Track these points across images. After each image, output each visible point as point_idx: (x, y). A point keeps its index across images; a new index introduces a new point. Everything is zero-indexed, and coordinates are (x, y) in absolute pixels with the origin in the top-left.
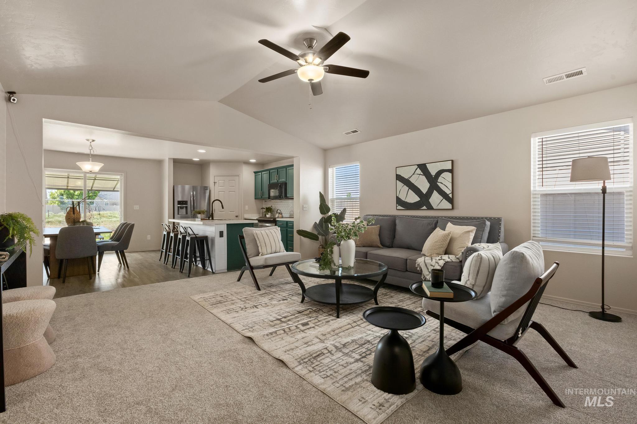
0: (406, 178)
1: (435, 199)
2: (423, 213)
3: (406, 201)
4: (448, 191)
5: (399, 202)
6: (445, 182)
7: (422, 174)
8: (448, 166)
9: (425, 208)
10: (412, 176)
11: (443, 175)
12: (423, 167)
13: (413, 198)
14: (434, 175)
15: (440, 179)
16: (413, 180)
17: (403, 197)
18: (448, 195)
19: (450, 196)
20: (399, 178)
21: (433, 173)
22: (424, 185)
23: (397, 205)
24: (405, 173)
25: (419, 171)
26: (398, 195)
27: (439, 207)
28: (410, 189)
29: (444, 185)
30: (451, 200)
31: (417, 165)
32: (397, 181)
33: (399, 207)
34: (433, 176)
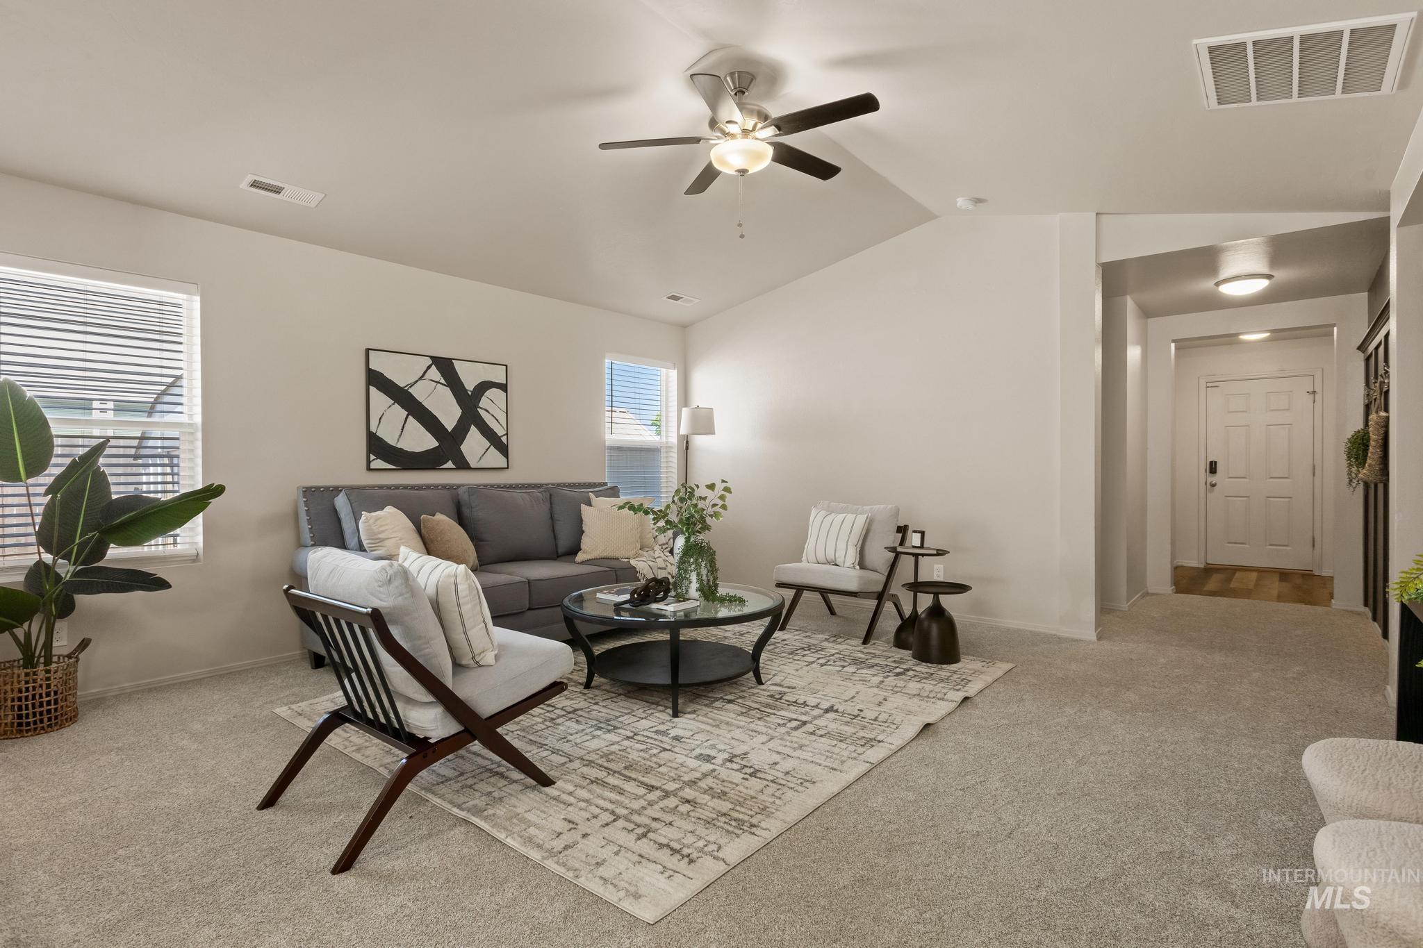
0: (402, 385)
1: (474, 444)
2: (447, 476)
3: (399, 446)
4: (500, 431)
5: (376, 446)
6: (491, 407)
7: (443, 381)
8: (498, 376)
9: (450, 464)
10: (416, 382)
11: (493, 393)
12: (445, 366)
13: (419, 440)
14: (472, 390)
15: (484, 403)
16: (416, 392)
17: (389, 435)
18: (499, 438)
19: (504, 439)
20: (375, 379)
21: (470, 385)
22: (448, 413)
23: (372, 457)
24: (399, 372)
25: (434, 373)
26: (373, 429)
27: (483, 464)
28: (410, 417)
29: (492, 415)
30: (504, 449)
31: (431, 357)
32: (372, 389)
33: (378, 463)
34: (470, 393)
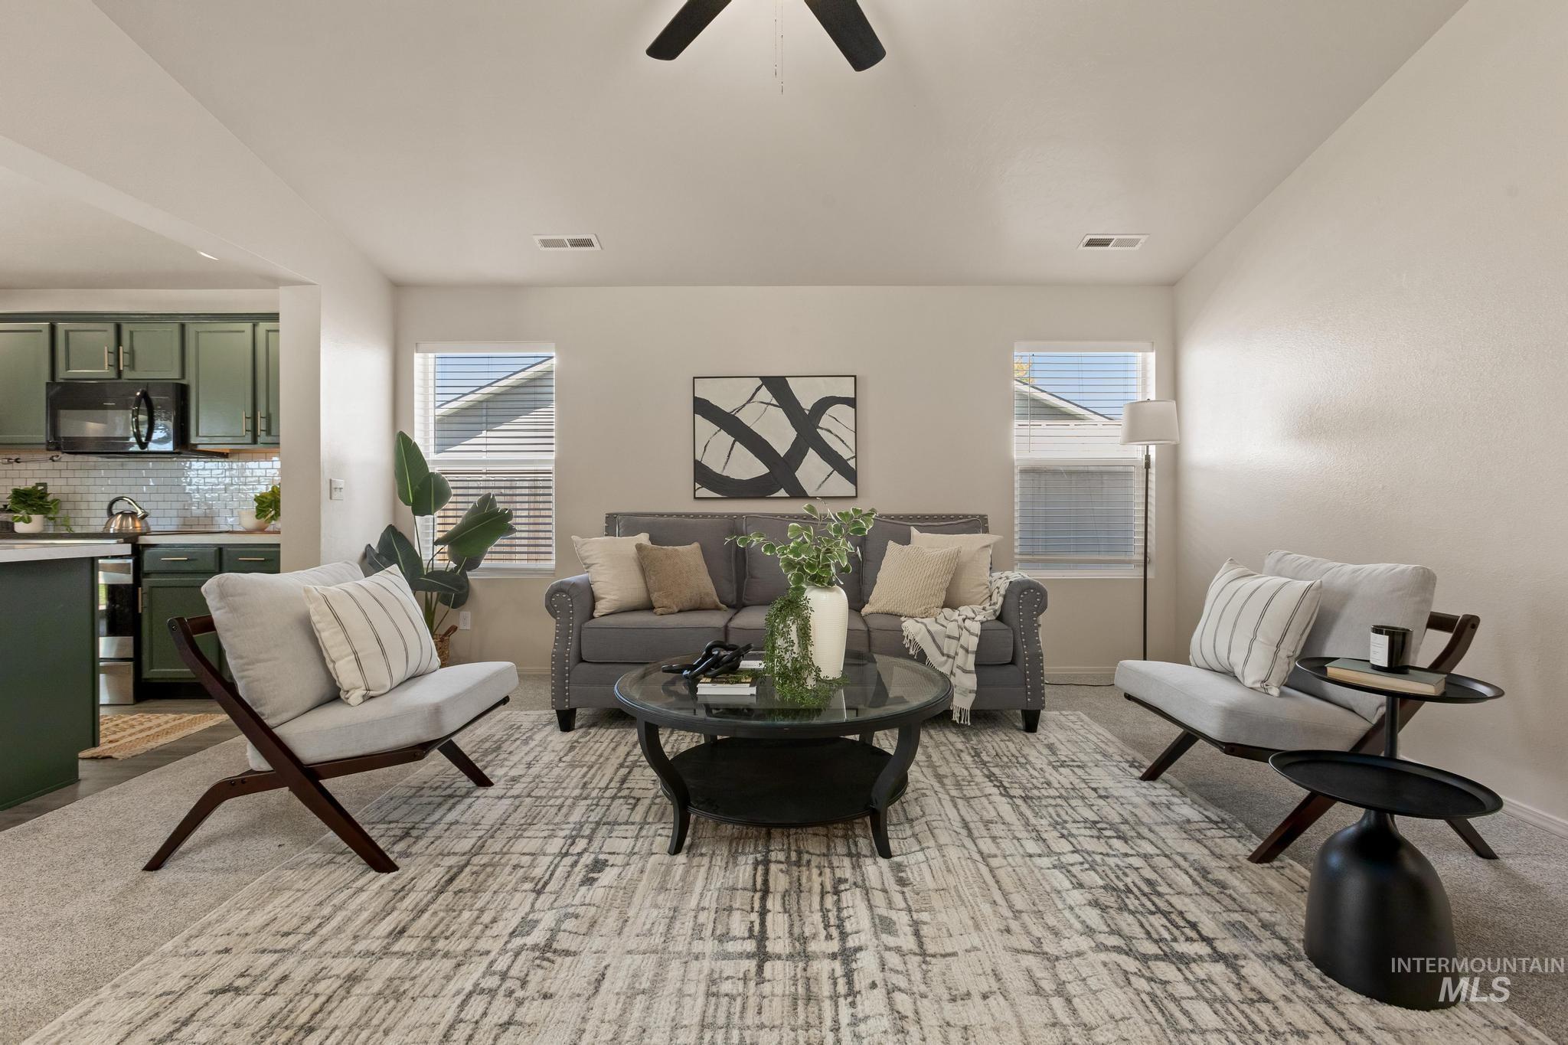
0: (728, 410)
1: (812, 470)
2: (779, 505)
3: (724, 474)
4: (846, 453)
5: (703, 475)
6: (835, 427)
7: (774, 402)
8: (845, 389)
9: (782, 493)
10: (744, 405)
11: (834, 410)
12: (778, 386)
13: (747, 466)
14: (809, 408)
15: (825, 421)
16: (746, 417)
17: (715, 463)
18: (845, 462)
19: (852, 463)
20: (702, 407)
21: (807, 403)
22: (781, 435)
23: (698, 486)
24: (724, 398)
25: (765, 394)
26: (698, 458)
27: (825, 491)
28: (737, 443)
29: (836, 436)
30: (851, 475)
31: (761, 378)
32: (697, 416)
33: (704, 492)
34: (807, 412)
